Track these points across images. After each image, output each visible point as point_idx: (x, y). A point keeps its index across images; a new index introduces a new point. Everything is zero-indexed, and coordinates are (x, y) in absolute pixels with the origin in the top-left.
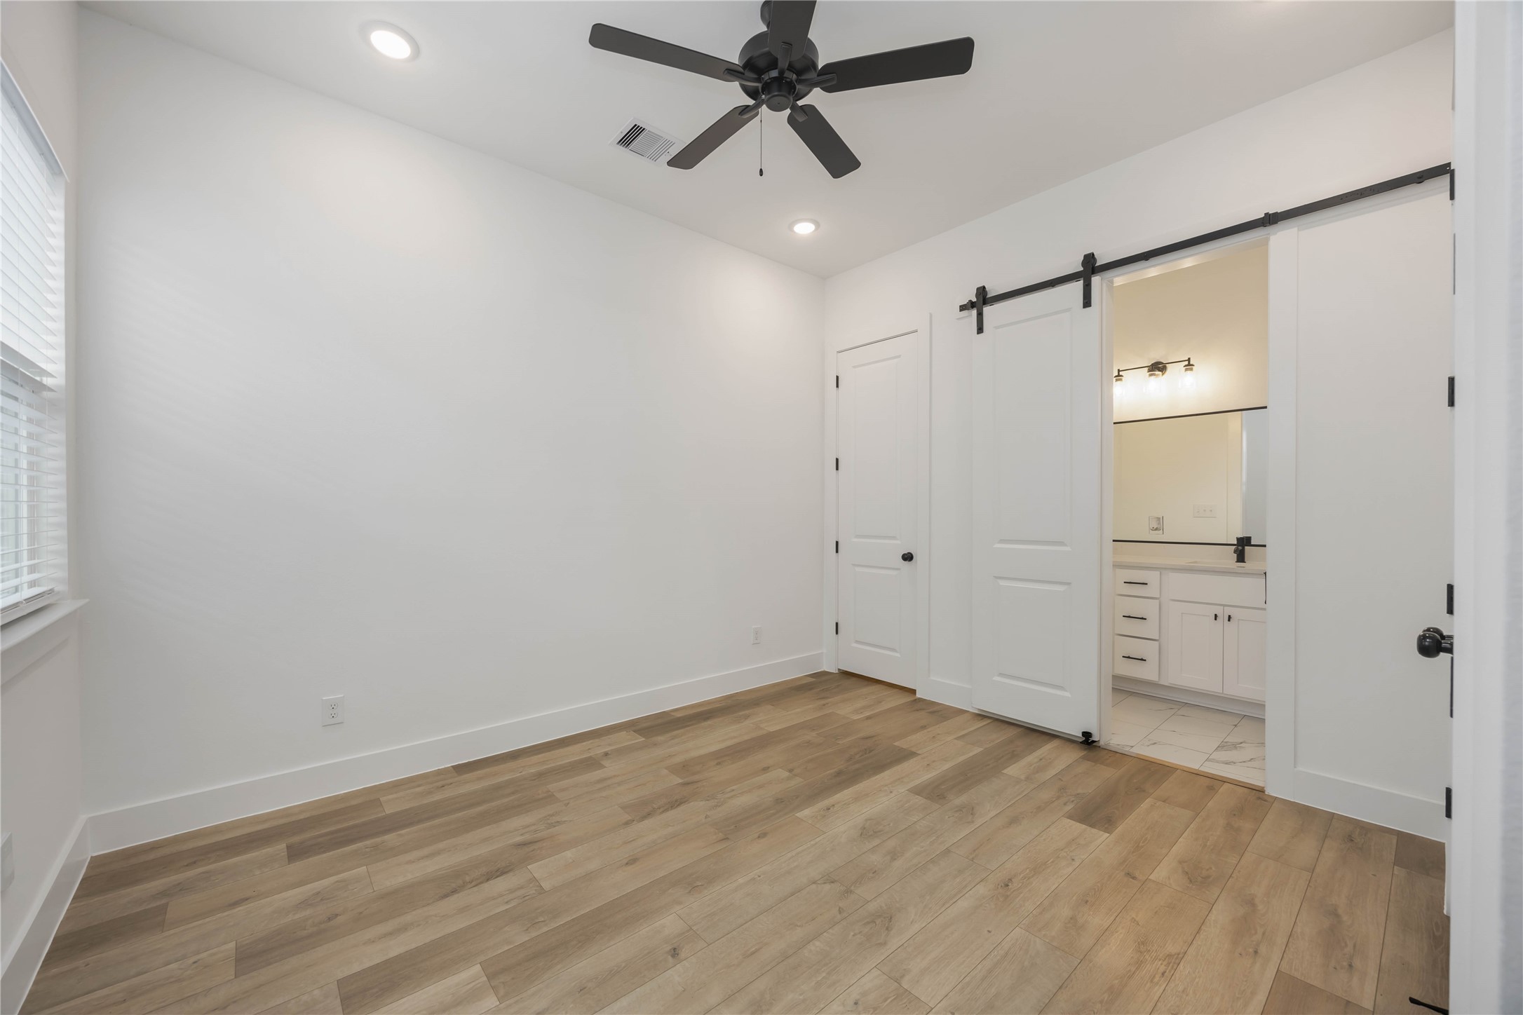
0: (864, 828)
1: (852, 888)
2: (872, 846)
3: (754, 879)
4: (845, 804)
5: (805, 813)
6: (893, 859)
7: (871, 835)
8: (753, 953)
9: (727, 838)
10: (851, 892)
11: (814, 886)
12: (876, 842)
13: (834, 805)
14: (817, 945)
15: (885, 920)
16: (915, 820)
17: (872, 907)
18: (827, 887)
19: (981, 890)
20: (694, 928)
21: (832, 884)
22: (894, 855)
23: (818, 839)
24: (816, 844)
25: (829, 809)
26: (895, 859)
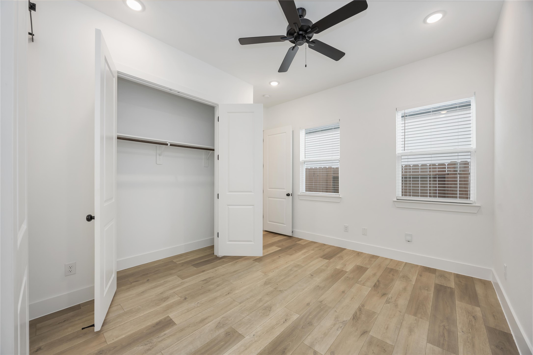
0: (270, 311)
1: (274, 289)
2: (267, 303)
3: (303, 290)
4: (278, 324)
5: (295, 317)
6: (261, 299)
7: (267, 307)
8: (295, 276)
9: (321, 302)
10: (275, 289)
11: (285, 289)
12: (266, 305)
13: (284, 323)
14: (282, 278)
15: (266, 283)
16: (247, 317)
17: (269, 286)
18: (281, 289)
19: (237, 292)
20: (311, 279)
21: (280, 290)
22: (260, 300)
23: (287, 304)
24: (288, 302)
25: (285, 320)
26: (260, 299)
